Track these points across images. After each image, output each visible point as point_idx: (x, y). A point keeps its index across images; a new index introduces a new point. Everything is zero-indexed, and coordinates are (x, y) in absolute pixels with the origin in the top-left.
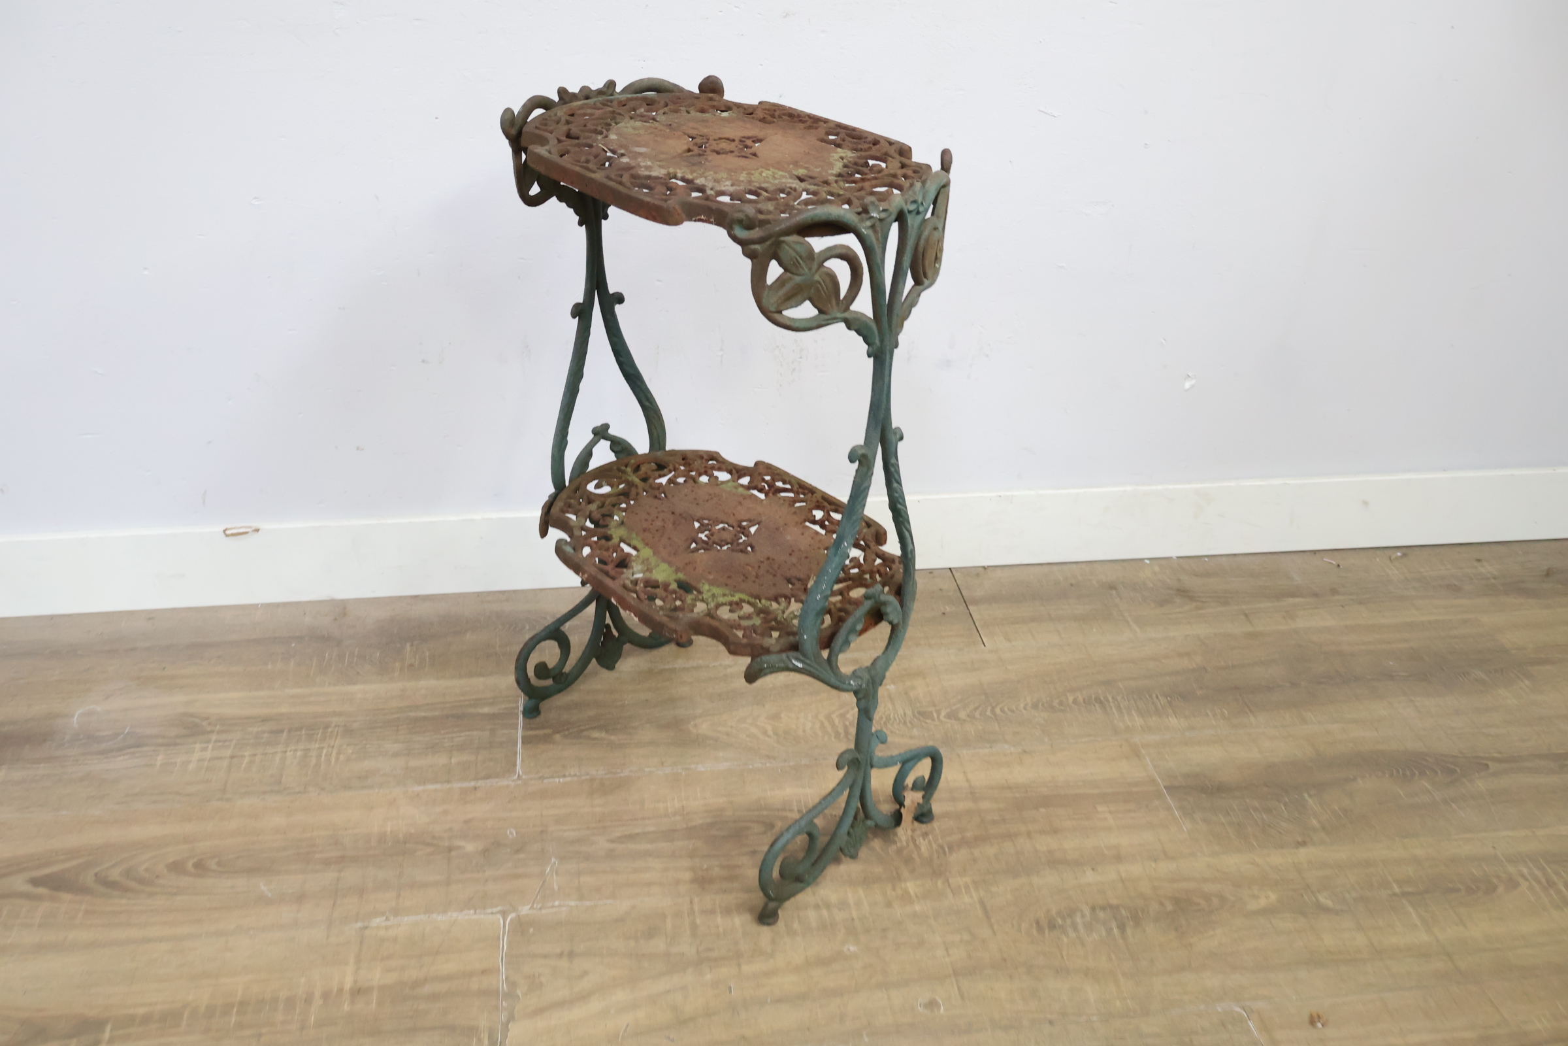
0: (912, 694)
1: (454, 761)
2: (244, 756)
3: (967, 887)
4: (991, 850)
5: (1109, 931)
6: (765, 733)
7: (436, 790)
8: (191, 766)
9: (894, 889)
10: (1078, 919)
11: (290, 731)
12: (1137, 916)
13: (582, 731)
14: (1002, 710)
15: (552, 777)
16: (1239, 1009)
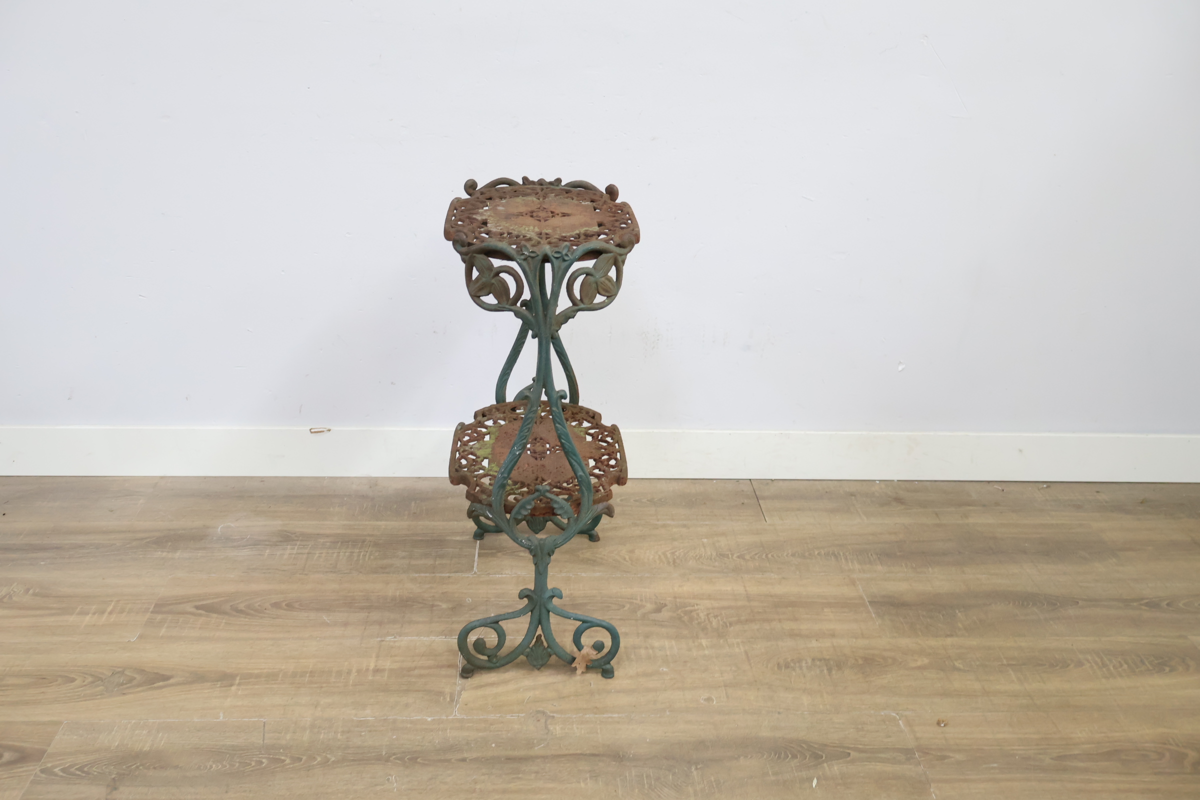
0: (717, 545)
1: (437, 563)
2: (316, 554)
3: (738, 644)
4: (755, 626)
5: (822, 671)
6: (625, 559)
7: (426, 577)
8: (286, 557)
9: (694, 642)
10: (804, 664)
11: (342, 542)
12: (840, 666)
13: (514, 552)
14: (772, 556)
15: (495, 574)
16: (894, 714)
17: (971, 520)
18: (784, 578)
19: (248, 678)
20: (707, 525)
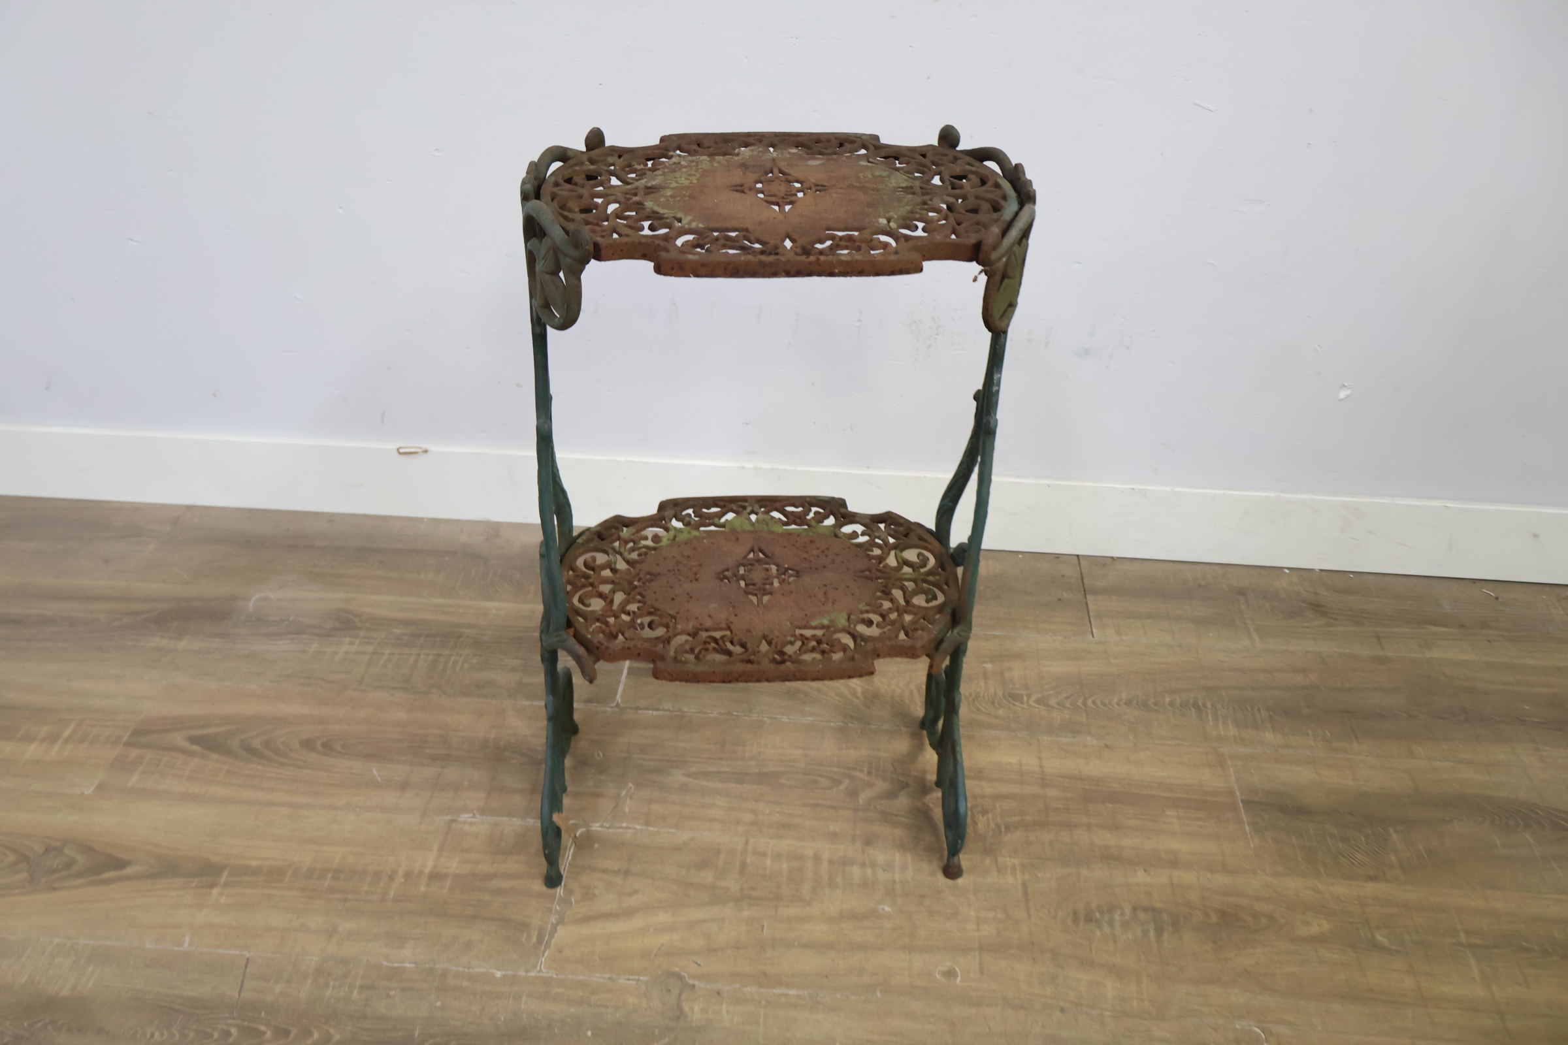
0: (1007, 675)
2: (383, 654)
3: (1014, 868)
4: (1047, 837)
5: (1145, 933)
8: (338, 657)
10: (1117, 917)
11: (427, 636)
12: (1177, 924)
14: (1094, 703)
16: (1258, 1030)
17: (1436, 654)
18: (1107, 746)
19: (243, 874)
20: (996, 637)
